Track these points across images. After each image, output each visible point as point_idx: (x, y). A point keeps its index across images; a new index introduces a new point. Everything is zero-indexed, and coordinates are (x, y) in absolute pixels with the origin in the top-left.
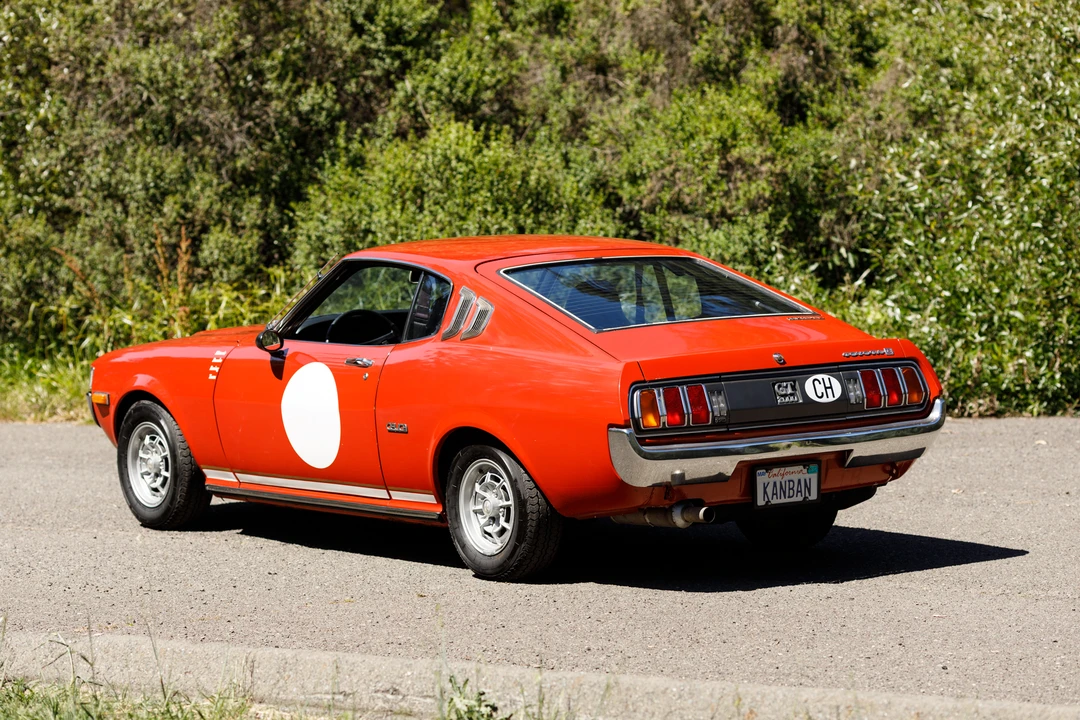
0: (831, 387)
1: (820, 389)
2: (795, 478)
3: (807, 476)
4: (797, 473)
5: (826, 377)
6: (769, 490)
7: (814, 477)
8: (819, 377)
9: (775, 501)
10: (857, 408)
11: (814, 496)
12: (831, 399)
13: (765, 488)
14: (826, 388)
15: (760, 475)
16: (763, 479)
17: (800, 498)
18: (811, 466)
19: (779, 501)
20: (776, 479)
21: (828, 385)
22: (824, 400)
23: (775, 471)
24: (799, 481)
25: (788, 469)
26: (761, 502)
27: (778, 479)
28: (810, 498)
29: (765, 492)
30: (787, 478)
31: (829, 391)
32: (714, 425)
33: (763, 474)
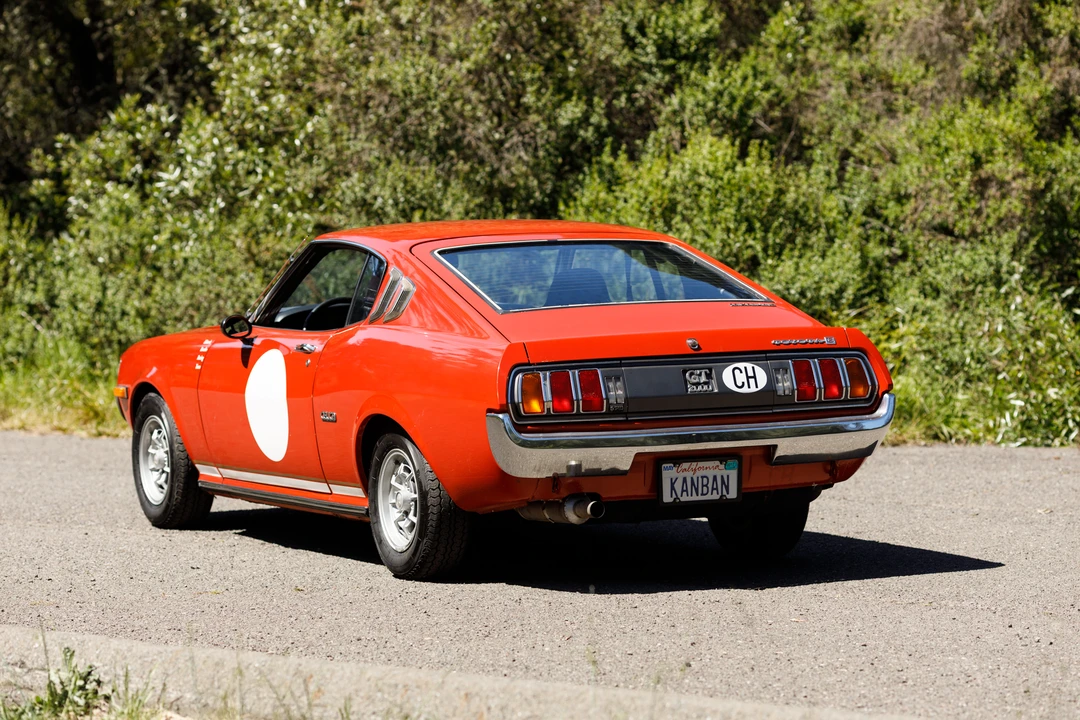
0: (754, 377)
1: (741, 378)
2: (710, 474)
3: (725, 473)
4: (712, 469)
5: (749, 366)
6: (678, 486)
7: (733, 475)
8: (741, 365)
9: (684, 498)
10: (786, 401)
11: (733, 494)
12: (753, 389)
13: (672, 484)
14: (748, 378)
15: (666, 469)
16: (669, 473)
17: (715, 496)
18: (729, 462)
19: (690, 499)
20: (685, 474)
21: (751, 374)
22: (745, 390)
23: (685, 465)
24: (715, 478)
25: (701, 464)
26: (667, 498)
27: (689, 475)
28: (729, 497)
29: (673, 488)
30: (700, 473)
31: (752, 381)
32: (609, 413)
33: (671, 468)
